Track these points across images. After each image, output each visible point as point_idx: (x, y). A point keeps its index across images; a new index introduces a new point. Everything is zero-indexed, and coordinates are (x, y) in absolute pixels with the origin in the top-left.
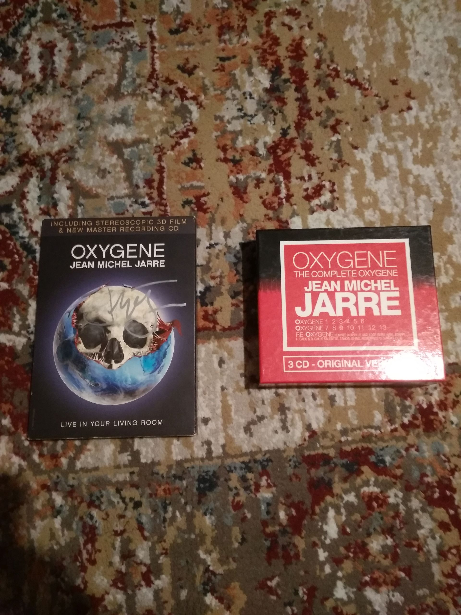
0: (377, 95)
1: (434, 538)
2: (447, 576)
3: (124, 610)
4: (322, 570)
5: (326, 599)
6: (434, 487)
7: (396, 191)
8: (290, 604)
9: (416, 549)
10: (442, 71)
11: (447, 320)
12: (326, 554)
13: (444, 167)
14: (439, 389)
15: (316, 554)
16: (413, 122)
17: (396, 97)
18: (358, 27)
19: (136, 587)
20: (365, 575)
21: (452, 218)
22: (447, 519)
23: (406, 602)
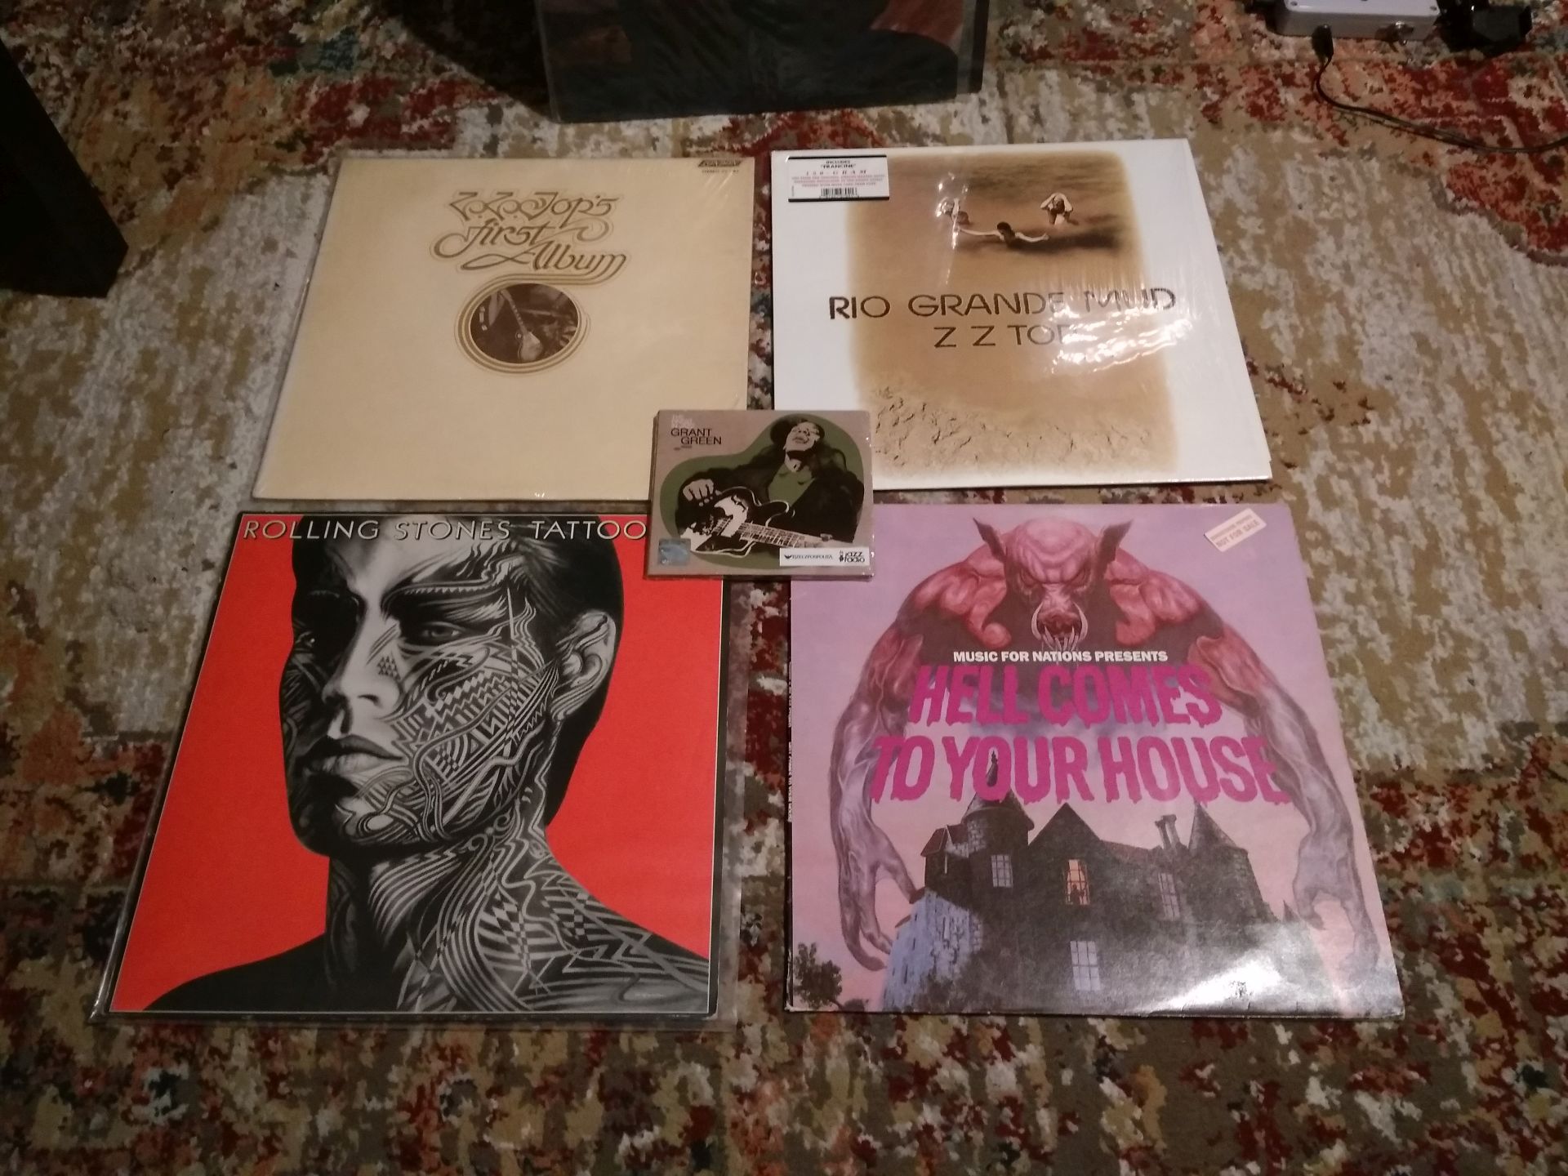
0: (1316, 401)
1: (1461, 1024)
2: (1487, 1081)
3: (968, 1094)
4: (1285, 1059)
5: (1297, 1104)
6: (1452, 946)
7: (1355, 529)
8: (1237, 1106)
9: (1433, 1037)
10: (1412, 376)
11: (1452, 708)
12: (1290, 1034)
13: (1425, 502)
14: (1447, 806)
15: (1275, 1036)
16: (1373, 440)
17: (1345, 405)
18: (1281, 312)
19: (985, 1059)
20: (1354, 1070)
21: (1443, 571)
23: (1425, 1118)
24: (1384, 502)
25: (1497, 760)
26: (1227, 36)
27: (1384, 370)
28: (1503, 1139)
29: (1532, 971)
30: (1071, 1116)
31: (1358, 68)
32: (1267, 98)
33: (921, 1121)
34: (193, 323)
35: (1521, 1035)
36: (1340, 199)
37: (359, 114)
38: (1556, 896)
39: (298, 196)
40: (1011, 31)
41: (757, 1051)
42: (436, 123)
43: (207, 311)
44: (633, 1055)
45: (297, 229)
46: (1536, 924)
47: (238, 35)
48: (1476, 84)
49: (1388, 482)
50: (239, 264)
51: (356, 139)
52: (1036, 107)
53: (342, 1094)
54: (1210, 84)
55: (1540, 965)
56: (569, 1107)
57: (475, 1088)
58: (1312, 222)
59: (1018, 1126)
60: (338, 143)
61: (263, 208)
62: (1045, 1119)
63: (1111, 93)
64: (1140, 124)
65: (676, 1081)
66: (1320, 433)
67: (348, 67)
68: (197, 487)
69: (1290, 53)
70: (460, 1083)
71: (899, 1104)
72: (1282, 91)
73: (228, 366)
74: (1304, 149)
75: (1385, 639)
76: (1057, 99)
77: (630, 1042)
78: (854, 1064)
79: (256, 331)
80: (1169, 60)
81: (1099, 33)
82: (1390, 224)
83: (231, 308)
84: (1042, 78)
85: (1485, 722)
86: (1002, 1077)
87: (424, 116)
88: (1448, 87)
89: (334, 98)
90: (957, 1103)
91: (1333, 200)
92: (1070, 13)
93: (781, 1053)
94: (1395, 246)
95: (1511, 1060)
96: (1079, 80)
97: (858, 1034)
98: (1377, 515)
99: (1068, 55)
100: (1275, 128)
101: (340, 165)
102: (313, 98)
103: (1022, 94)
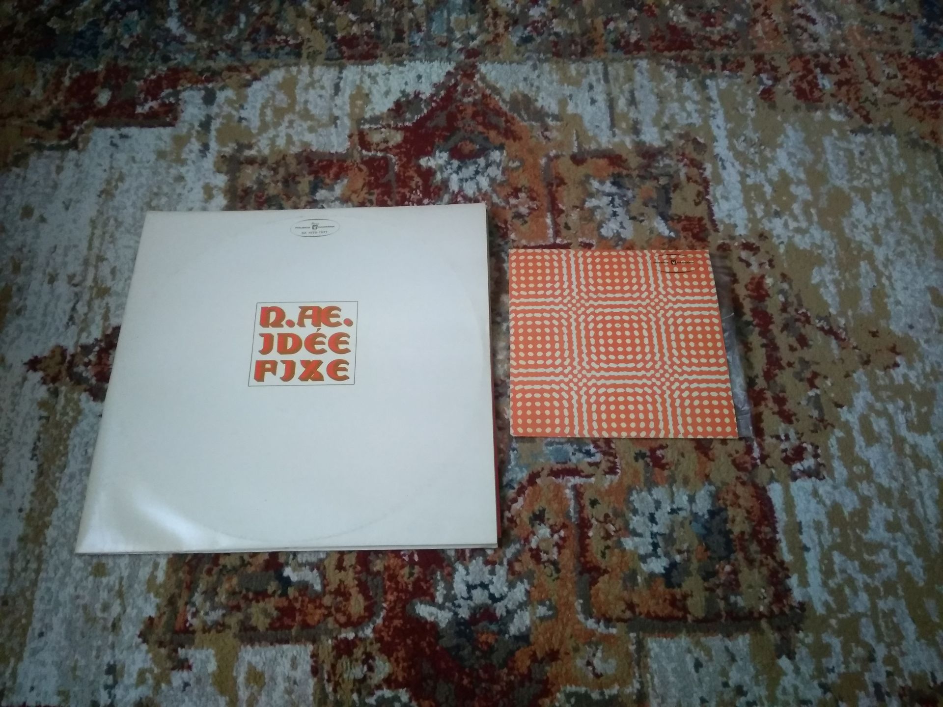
24: (912, 437)
26: (776, 29)
27: (909, 321)
31: (878, 59)
32: (809, 83)
36: (867, 171)
37: (104, 98)
39: (53, 168)
40: (611, 26)
42: (163, 104)
45: (50, 198)
47: (10, 30)
49: (915, 420)
51: (101, 118)
52: (632, 92)
54: (765, 71)
58: (847, 190)
60: (85, 122)
61: (24, 178)
63: (689, 79)
64: (712, 105)
66: (860, 376)
67: (95, 56)
69: (826, 46)
72: (820, 76)
74: (839, 125)
76: (647, 83)
79: (14, 288)
80: (734, 51)
81: (680, 26)
82: (907, 192)
84: (635, 66)
87: (154, 98)
89: (83, 83)
91: (862, 170)
92: (657, 11)
94: (911, 211)
96: (663, 68)
98: (908, 451)
99: (656, 47)
100: (816, 110)
101: (87, 141)
102: (67, 82)
103: (621, 79)
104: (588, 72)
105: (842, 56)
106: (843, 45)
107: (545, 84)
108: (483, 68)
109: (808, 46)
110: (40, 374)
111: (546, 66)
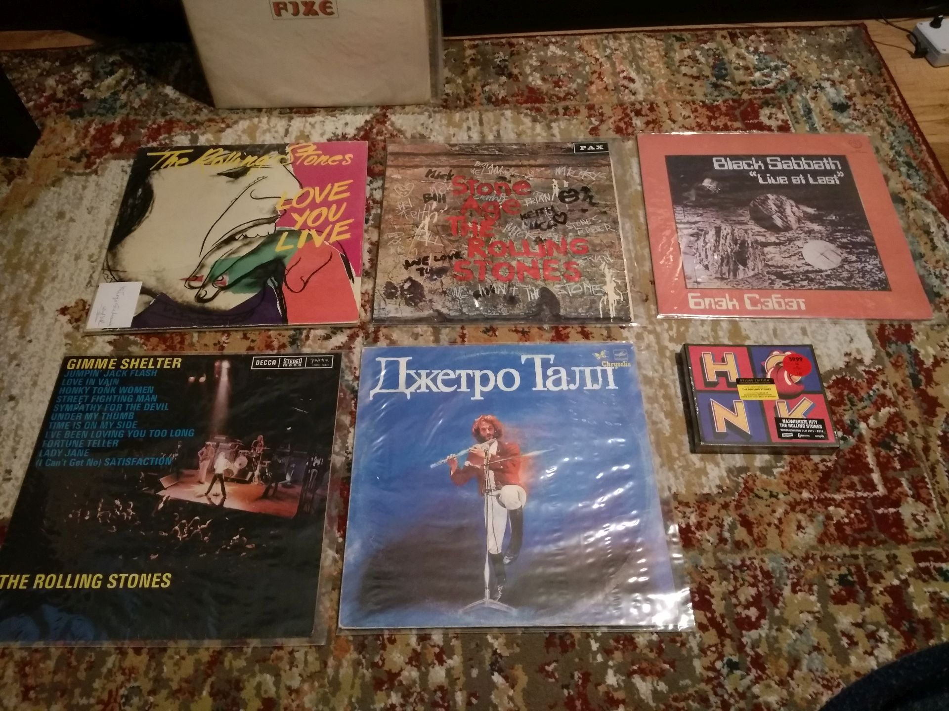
0: (639, 292)
1: (695, 637)
2: (708, 669)
3: (417, 685)
4: (595, 658)
5: (600, 684)
7: (655, 362)
8: (567, 687)
9: (679, 645)
12: (598, 645)
14: (695, 514)
15: (590, 646)
19: (430, 665)
20: (633, 665)
22: (705, 622)
23: (670, 691)
25: (725, 488)
26: (606, 88)
28: (713, 699)
29: (736, 606)
30: (473, 695)
31: (678, 104)
32: (625, 123)
33: (390, 702)
34: (15, 261)
35: (728, 642)
37: (118, 140)
38: (753, 563)
39: (80, 186)
40: (487, 88)
41: (301, 666)
43: (23, 254)
44: (231, 669)
45: (77, 206)
46: (740, 580)
47: (52, 98)
48: (742, 113)
49: (675, 335)
50: (43, 227)
51: (115, 154)
52: (498, 131)
53: (66, 696)
54: (595, 116)
55: (740, 603)
56: (193, 702)
57: (141, 690)
59: (444, 702)
60: (105, 157)
61: (60, 194)
62: (460, 697)
63: (540, 122)
65: (255, 684)
66: (641, 309)
67: (113, 114)
68: (9, 354)
69: (640, 97)
70: (133, 687)
71: (379, 692)
72: (634, 118)
73: (33, 285)
75: (667, 422)
76: (510, 126)
77: (231, 663)
78: (356, 671)
79: (50, 264)
80: (573, 103)
81: (535, 88)
83: (37, 252)
84: (503, 114)
85: (719, 467)
86: (438, 675)
87: (154, 140)
88: (726, 115)
89: (104, 131)
90: (411, 691)
92: (521, 78)
93: (315, 666)
95: (721, 657)
96: (522, 115)
97: (360, 653)
98: (669, 354)
99: (517, 101)
100: (629, 139)
101: (104, 169)
102: (92, 131)
103: (492, 124)
104: (467, 119)
105: (652, 104)
106: (653, 96)
107: (437, 127)
108: (393, 118)
109: (627, 98)
110: (68, 317)
111: (438, 116)
